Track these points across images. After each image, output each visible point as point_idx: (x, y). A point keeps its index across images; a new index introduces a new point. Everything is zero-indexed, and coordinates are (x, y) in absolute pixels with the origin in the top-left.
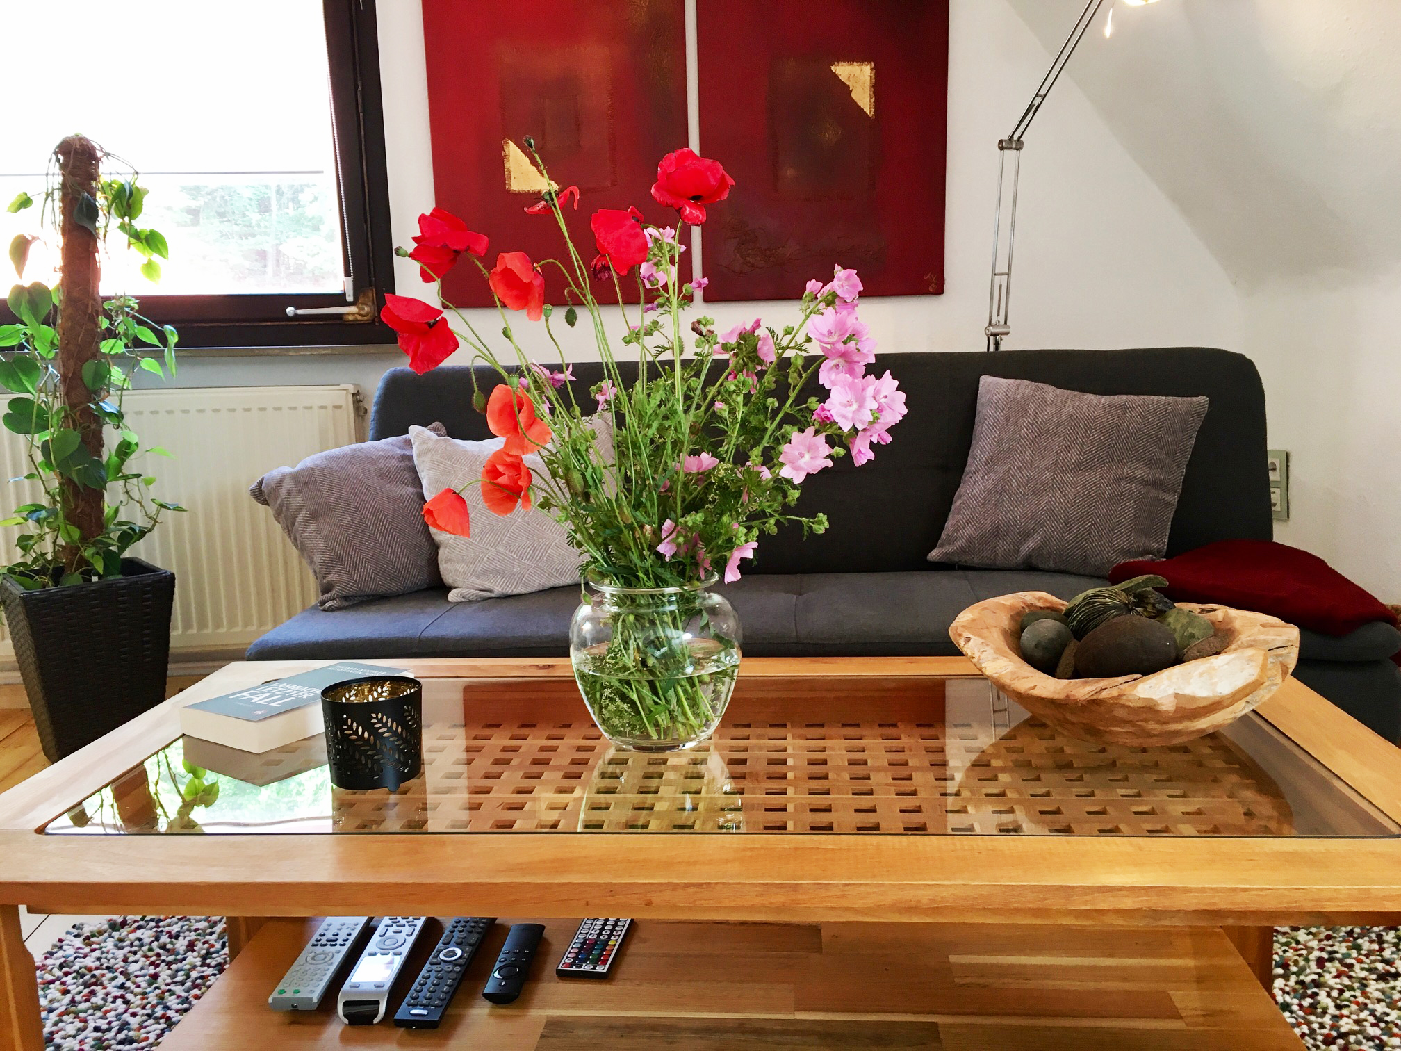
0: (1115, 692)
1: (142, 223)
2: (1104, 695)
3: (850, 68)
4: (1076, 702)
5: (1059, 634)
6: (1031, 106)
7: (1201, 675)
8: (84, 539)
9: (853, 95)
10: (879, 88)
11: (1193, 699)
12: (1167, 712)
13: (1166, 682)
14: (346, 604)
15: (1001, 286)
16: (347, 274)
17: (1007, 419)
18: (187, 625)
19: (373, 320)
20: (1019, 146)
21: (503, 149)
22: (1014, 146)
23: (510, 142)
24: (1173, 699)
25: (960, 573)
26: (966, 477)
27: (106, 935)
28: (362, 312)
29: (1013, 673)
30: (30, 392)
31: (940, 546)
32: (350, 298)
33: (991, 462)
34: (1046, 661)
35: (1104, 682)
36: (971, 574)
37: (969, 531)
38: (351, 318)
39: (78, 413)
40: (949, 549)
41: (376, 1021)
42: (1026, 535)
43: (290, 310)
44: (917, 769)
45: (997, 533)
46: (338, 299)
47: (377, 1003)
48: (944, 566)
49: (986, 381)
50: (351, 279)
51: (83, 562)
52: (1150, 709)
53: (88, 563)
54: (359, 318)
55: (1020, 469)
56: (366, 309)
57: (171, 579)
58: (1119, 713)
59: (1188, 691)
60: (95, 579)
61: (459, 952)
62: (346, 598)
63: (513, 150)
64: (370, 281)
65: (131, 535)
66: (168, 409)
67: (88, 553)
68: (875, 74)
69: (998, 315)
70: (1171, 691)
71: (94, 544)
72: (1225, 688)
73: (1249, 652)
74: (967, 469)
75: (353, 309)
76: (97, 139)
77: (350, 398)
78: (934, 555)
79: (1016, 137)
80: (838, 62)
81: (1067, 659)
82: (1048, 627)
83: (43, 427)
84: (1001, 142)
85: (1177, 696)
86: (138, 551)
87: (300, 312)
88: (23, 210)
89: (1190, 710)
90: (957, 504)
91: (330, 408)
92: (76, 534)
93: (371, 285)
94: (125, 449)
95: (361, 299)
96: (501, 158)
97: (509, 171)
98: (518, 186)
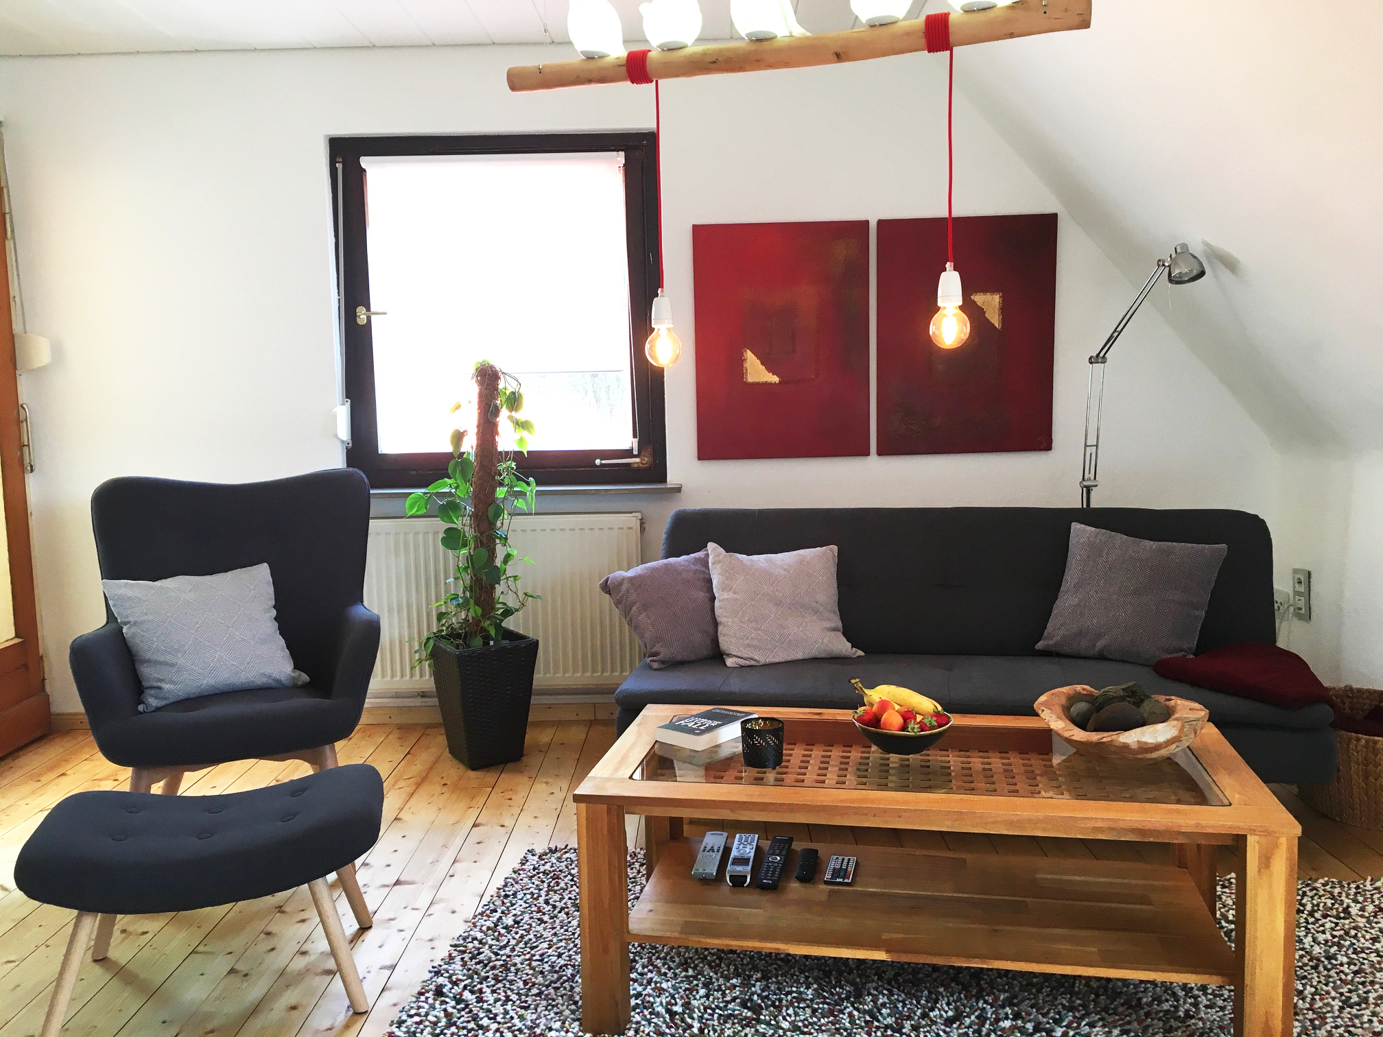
0: (1109, 739)
1: (520, 415)
2: (1104, 740)
3: (985, 296)
4: (1092, 742)
5: (1088, 710)
6: (1111, 336)
7: (1150, 733)
8: (483, 616)
9: (987, 315)
10: (1004, 310)
11: (1146, 743)
12: (1135, 749)
13: (1134, 735)
14: (664, 666)
15: (1091, 454)
16: (635, 436)
17: (1088, 557)
18: (547, 670)
19: (651, 467)
20: (1104, 360)
21: (743, 355)
22: (1100, 360)
23: (748, 350)
24: (1136, 743)
25: (1057, 659)
26: (1061, 594)
27: (549, 855)
28: (643, 462)
29: (1063, 728)
30: (455, 523)
31: (1044, 640)
32: (635, 452)
33: (1078, 586)
34: (1081, 723)
35: (1106, 734)
36: (1064, 661)
37: (1062, 631)
38: (635, 466)
39: (485, 538)
40: (1051, 642)
41: (745, 885)
42: (1099, 636)
43: (598, 462)
44: (1018, 774)
45: (1080, 634)
46: (628, 453)
47: (746, 877)
48: (1047, 654)
49: (1075, 526)
50: (637, 440)
51: (483, 630)
52: (1126, 747)
53: (486, 631)
54: (641, 465)
55: (1096, 592)
56: (646, 460)
57: (535, 644)
58: (1113, 749)
59: (1144, 740)
60: (492, 643)
61: (779, 858)
62: (663, 662)
63: (749, 355)
64: (650, 441)
65: (508, 612)
66: (523, 528)
67: (486, 624)
68: (1003, 301)
69: (1089, 473)
70: (1136, 740)
71: (489, 619)
72: (1161, 739)
73: (1175, 722)
74: (1062, 589)
75: (638, 460)
76: (499, 365)
77: (639, 521)
78: (1040, 645)
79: (1102, 355)
80: (976, 293)
81: (1090, 724)
82: (1081, 706)
83: (465, 545)
84: (1090, 358)
85: (1138, 741)
86: (510, 623)
87: (603, 462)
88: (457, 411)
89: (1145, 748)
90: (1055, 612)
91: (625, 528)
92: (479, 611)
93: (650, 444)
94: (508, 557)
95: (643, 453)
96: (741, 361)
97: (747, 370)
98: (751, 378)
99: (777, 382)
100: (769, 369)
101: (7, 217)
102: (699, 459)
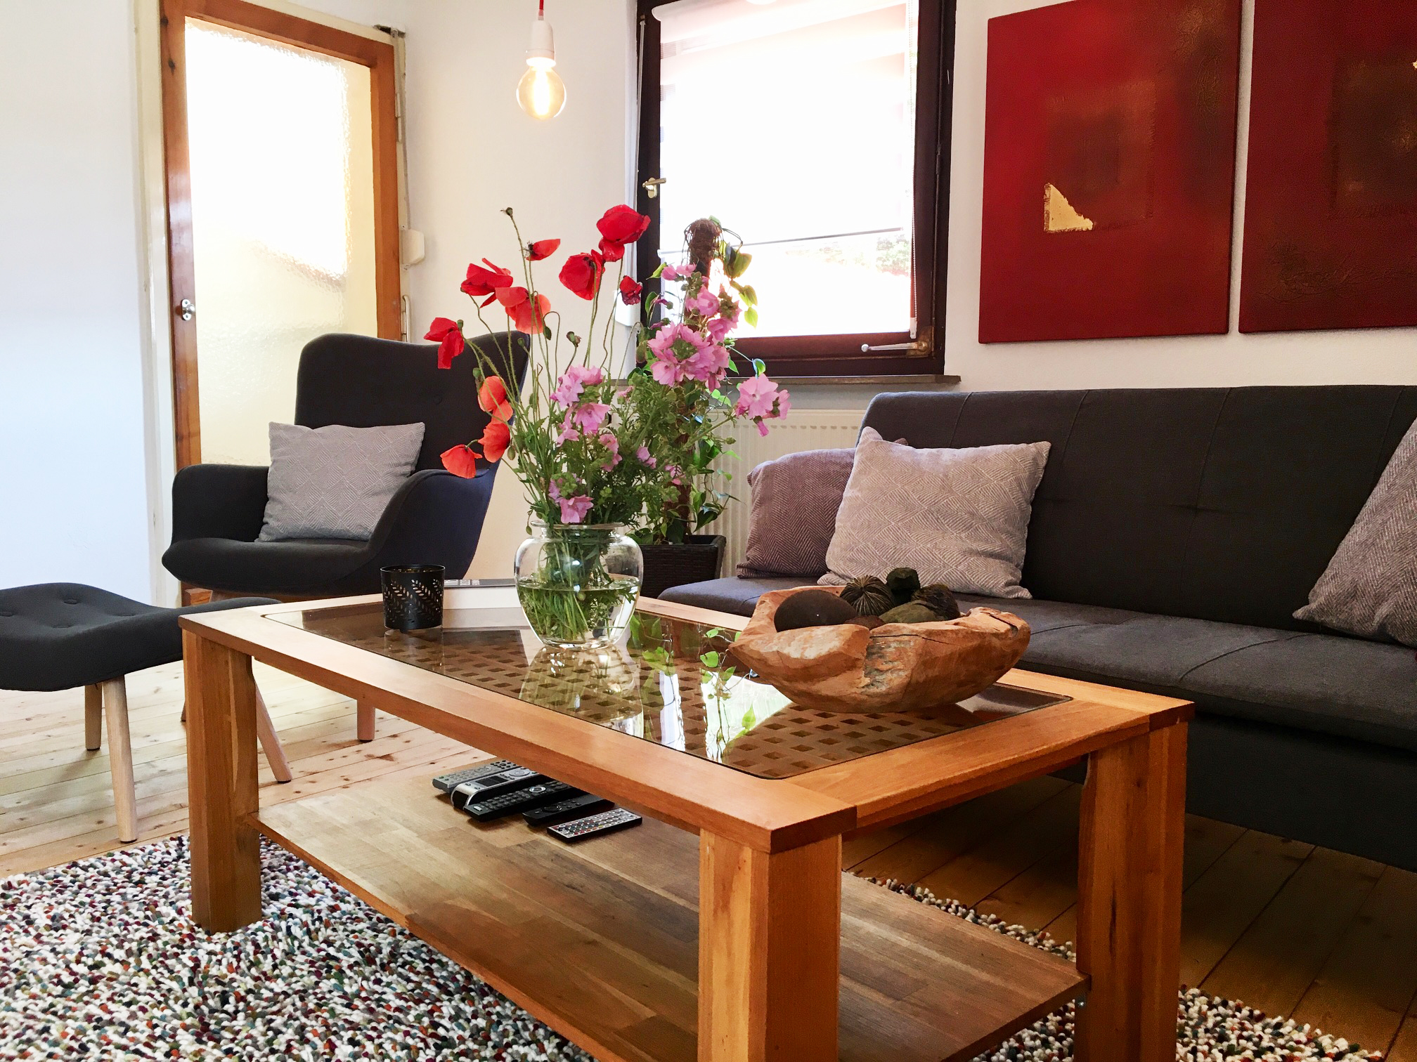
7: (800, 640)
13: (775, 641)
14: (753, 575)
16: (912, 316)
17: (1410, 461)
19: (929, 355)
21: (1044, 194)
23: (1051, 186)
24: (776, 657)
26: (1352, 527)
28: (921, 348)
31: (1308, 602)
32: (913, 336)
33: (1375, 512)
37: (1330, 588)
38: (912, 353)
40: (1314, 606)
42: (1379, 599)
43: (865, 347)
45: (1355, 593)
46: (904, 337)
47: (468, 797)
50: (915, 319)
54: (918, 353)
55: (1397, 521)
56: (924, 345)
63: (1053, 193)
64: (931, 321)
75: (914, 345)
76: (717, 219)
78: (1299, 613)
85: (778, 653)
87: (873, 348)
93: (931, 324)
95: (922, 337)
96: (1041, 201)
97: (1048, 214)
98: (1053, 226)
99: (1090, 228)
100: (1080, 211)
101: (400, 120)
102: (981, 342)
